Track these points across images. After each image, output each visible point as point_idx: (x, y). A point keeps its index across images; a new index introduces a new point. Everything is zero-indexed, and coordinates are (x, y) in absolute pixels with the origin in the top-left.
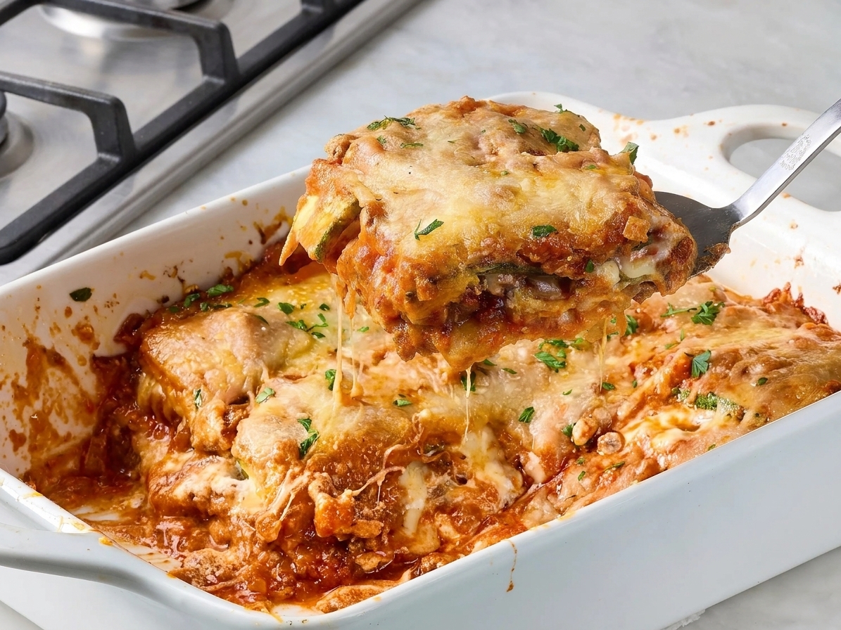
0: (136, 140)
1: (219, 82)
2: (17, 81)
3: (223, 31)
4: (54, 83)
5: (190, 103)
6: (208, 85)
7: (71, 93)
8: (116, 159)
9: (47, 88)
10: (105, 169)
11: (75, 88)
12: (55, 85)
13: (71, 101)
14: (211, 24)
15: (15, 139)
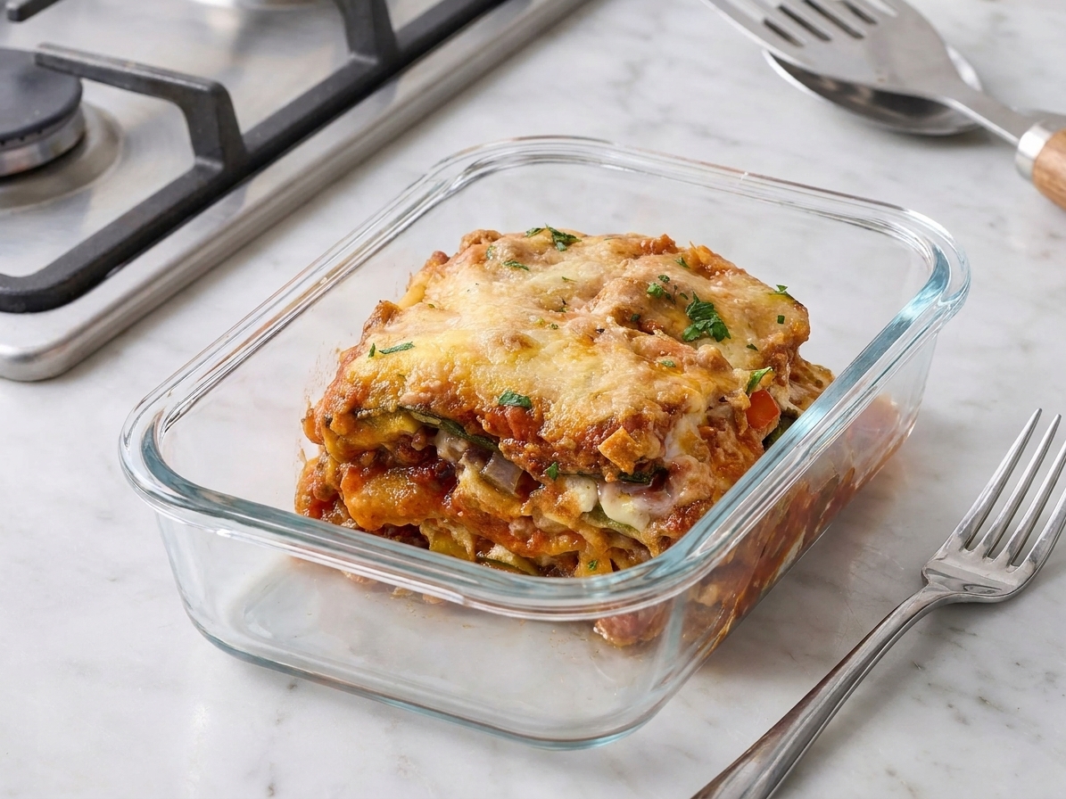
7: (158, 77)
12: (139, 66)
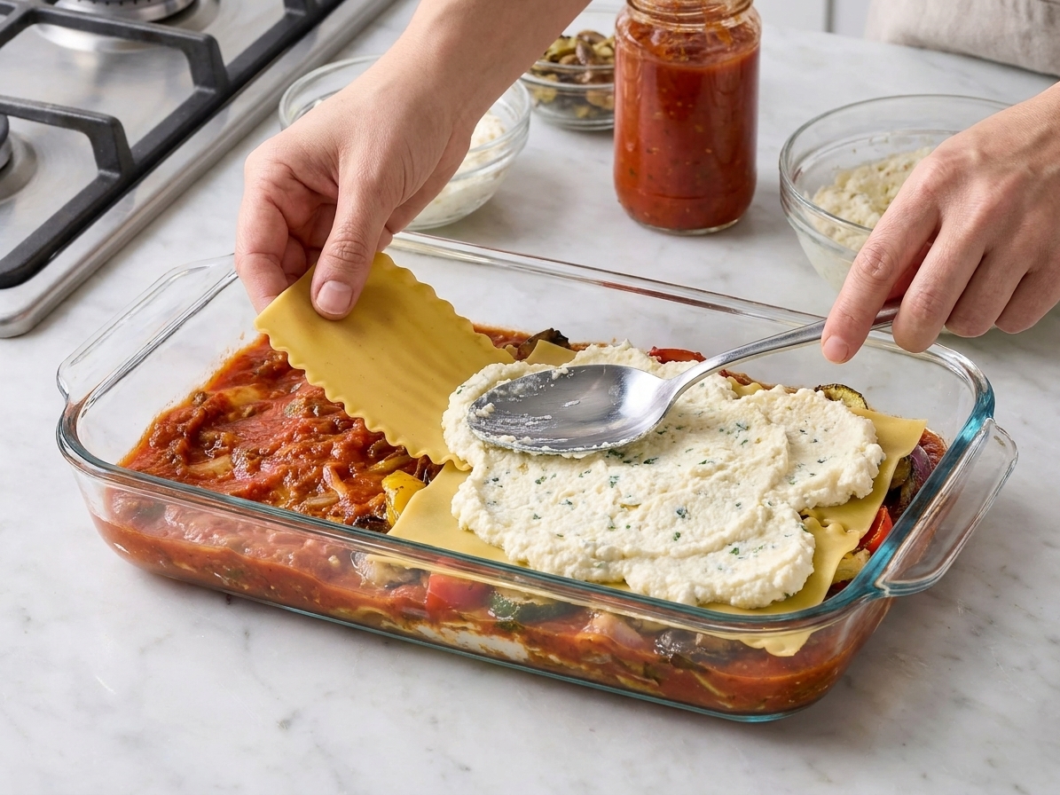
0: (134, 155)
1: (211, 91)
2: (17, 104)
3: (211, 43)
4: (54, 105)
5: (184, 113)
6: (199, 95)
8: (116, 175)
9: (47, 110)
10: (106, 185)
11: (72, 108)
13: (69, 121)
14: (198, 37)
15: (20, 158)
